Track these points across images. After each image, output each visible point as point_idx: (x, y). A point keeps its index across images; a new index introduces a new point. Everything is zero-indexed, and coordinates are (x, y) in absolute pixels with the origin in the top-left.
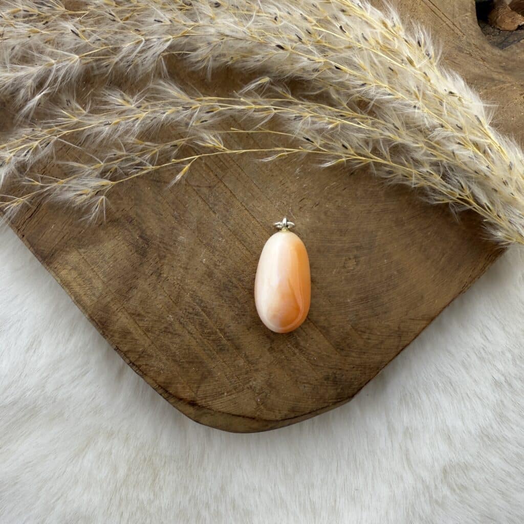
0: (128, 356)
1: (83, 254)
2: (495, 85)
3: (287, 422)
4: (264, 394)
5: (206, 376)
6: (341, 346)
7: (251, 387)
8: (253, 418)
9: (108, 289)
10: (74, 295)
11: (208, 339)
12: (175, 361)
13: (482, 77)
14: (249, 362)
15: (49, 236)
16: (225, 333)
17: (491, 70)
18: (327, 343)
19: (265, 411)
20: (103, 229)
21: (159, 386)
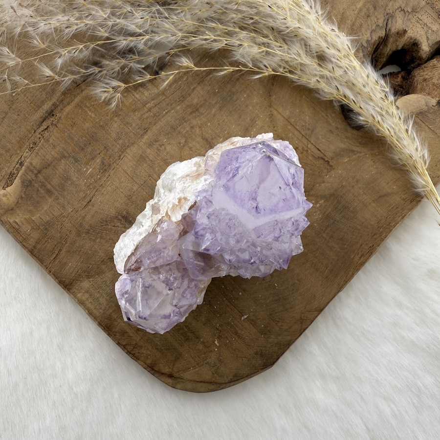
0: (126, 348)
1: (92, 282)
2: (355, 155)
3: (232, 384)
4: (216, 367)
5: (178, 357)
6: (264, 332)
7: (208, 362)
8: (211, 383)
9: (110, 305)
10: (87, 310)
11: (179, 333)
12: (157, 349)
13: (347, 150)
14: (206, 347)
15: (67, 271)
16: (189, 328)
17: (352, 145)
18: (255, 330)
19: (218, 378)
20: (104, 264)
21: (148, 366)
